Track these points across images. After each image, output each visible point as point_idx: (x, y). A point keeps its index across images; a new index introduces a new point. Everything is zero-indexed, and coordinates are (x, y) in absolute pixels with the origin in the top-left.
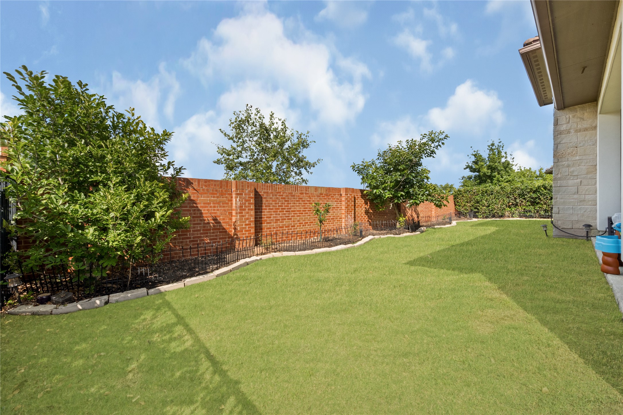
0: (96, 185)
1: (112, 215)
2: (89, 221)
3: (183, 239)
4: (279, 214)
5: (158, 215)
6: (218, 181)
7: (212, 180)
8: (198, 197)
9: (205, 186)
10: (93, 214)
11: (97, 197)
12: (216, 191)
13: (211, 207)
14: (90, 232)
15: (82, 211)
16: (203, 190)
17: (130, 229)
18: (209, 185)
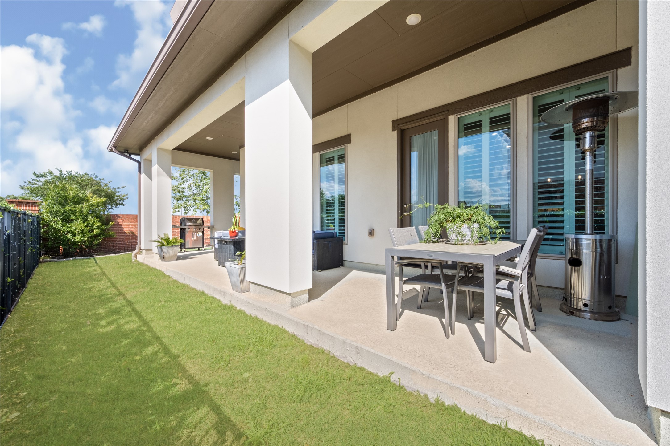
0: (72, 220)
1: (77, 231)
2: (68, 232)
3: (114, 242)
4: (175, 231)
5: (95, 231)
6: (134, 215)
7: (131, 215)
8: (123, 223)
9: (127, 218)
10: (70, 230)
11: (72, 225)
12: (133, 220)
13: (130, 227)
14: (69, 236)
15: (66, 230)
16: (126, 219)
17: (84, 236)
18: (129, 217)
